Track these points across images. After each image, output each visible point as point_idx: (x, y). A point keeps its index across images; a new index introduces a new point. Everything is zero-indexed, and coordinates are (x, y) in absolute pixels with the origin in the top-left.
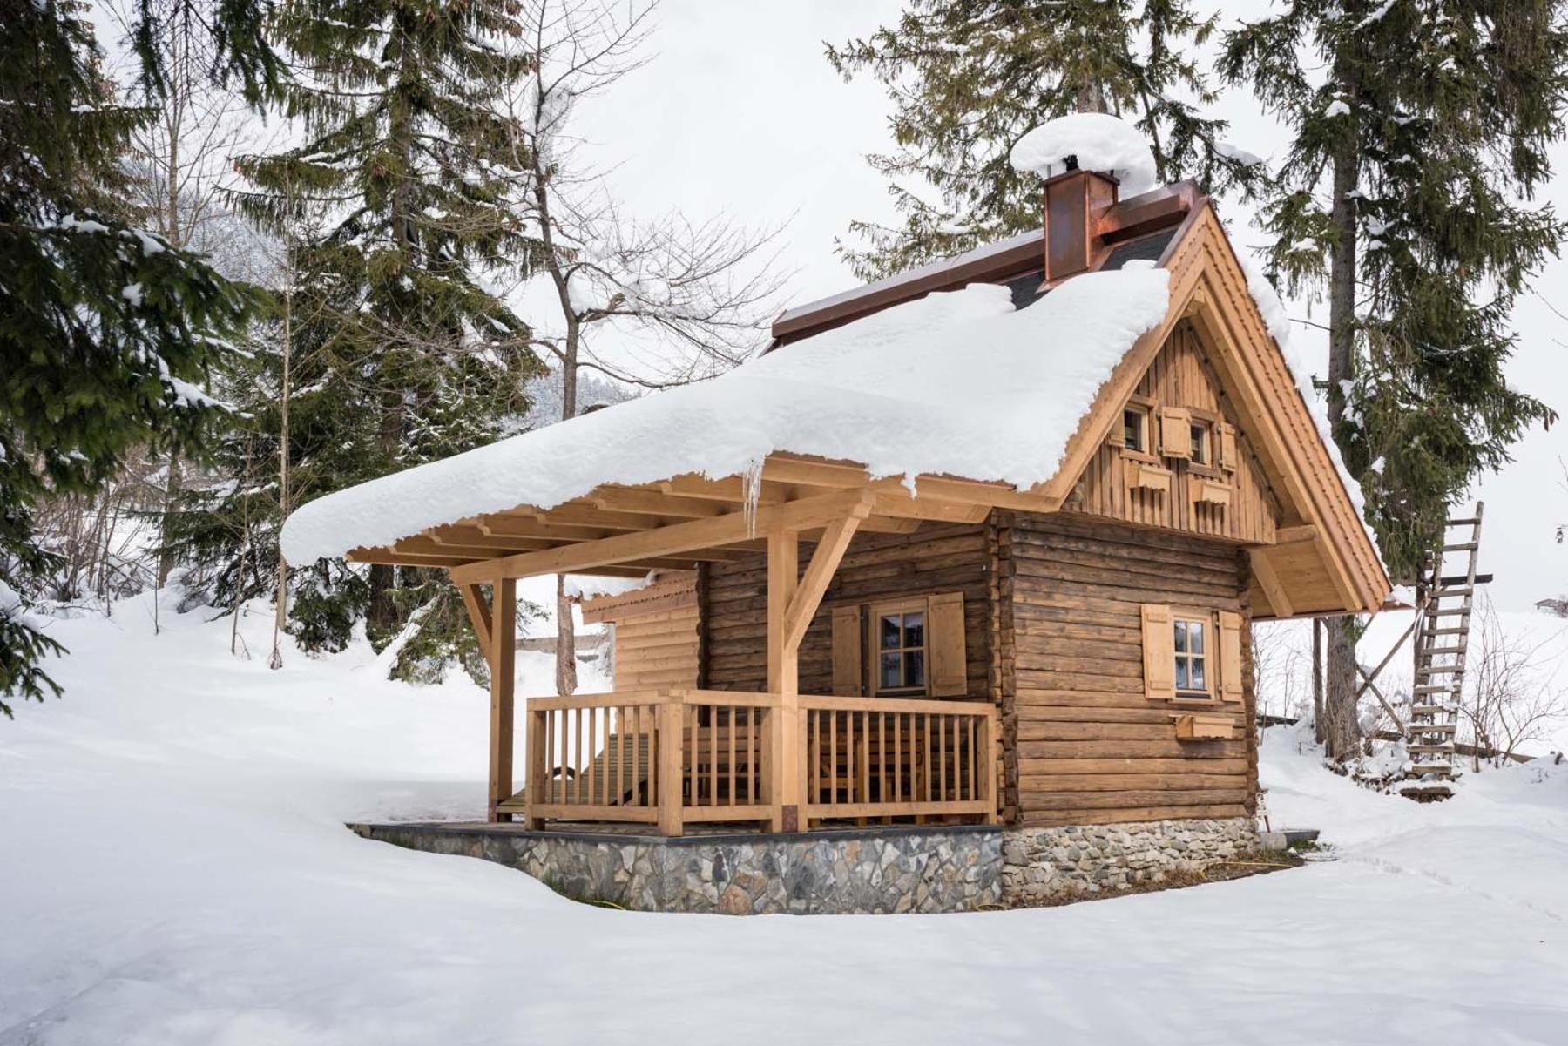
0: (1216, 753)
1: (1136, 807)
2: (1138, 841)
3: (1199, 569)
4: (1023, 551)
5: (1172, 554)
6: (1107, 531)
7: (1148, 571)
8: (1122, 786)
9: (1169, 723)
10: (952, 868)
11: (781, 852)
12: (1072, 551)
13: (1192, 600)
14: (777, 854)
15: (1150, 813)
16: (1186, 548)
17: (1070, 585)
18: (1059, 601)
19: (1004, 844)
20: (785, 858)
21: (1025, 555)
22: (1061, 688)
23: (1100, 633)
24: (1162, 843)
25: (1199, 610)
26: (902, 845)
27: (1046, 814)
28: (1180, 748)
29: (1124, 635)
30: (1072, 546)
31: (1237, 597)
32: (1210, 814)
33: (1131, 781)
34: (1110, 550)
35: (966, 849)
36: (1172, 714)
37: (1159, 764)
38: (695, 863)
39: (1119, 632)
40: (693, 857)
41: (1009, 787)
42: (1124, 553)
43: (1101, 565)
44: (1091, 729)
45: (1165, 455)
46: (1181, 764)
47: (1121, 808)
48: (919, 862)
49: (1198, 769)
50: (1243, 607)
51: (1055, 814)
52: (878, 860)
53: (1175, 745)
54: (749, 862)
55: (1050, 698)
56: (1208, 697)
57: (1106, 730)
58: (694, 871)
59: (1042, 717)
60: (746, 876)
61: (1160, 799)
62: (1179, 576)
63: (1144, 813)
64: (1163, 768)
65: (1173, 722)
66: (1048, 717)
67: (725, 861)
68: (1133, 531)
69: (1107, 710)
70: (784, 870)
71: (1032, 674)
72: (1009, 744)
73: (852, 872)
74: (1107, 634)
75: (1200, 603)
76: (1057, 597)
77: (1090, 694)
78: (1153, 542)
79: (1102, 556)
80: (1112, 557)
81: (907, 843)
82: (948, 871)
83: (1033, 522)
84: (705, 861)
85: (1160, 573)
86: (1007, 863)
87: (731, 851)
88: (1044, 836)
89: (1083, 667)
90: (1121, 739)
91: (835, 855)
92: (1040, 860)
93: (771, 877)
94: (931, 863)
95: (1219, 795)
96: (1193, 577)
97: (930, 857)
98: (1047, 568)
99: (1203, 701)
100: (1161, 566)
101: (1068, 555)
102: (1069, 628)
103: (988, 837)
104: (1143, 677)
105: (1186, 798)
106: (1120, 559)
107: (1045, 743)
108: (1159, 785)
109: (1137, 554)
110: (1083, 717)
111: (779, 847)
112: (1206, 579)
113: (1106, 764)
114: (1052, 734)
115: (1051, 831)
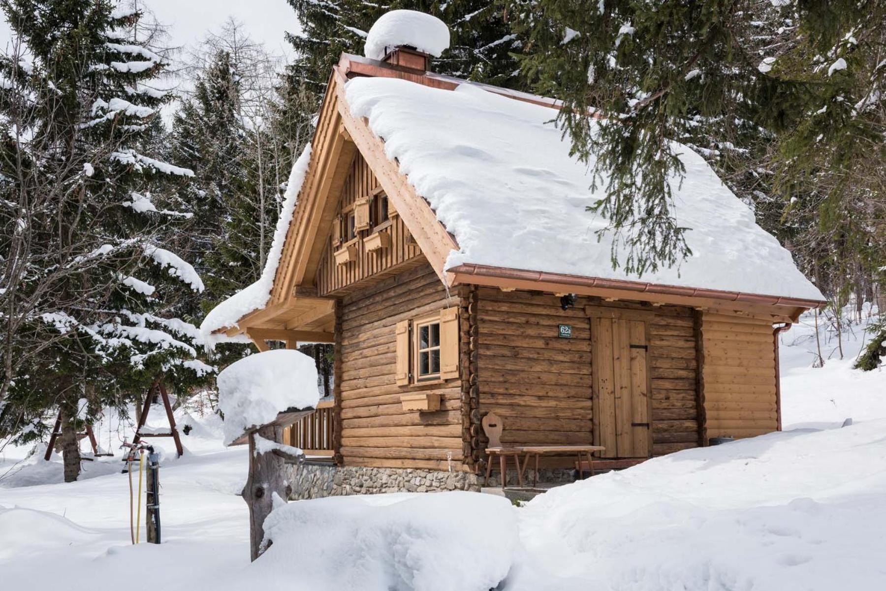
0: (444, 420)
1: (394, 459)
2: (390, 480)
5: (418, 281)
6: (382, 285)
7: (404, 299)
12: (367, 306)
13: (429, 308)
15: (403, 463)
17: (367, 326)
18: (361, 337)
19: (335, 473)
23: (378, 350)
24: (401, 484)
27: (354, 459)
28: (421, 418)
30: (368, 302)
33: (389, 441)
37: (406, 430)
39: (387, 346)
42: (391, 294)
43: (381, 307)
46: (421, 429)
47: (385, 458)
49: (431, 433)
51: (358, 459)
53: (418, 416)
55: (356, 395)
56: (439, 378)
57: (380, 409)
59: (353, 405)
61: (404, 454)
62: (422, 294)
63: (399, 463)
64: (409, 433)
66: (355, 405)
71: (350, 382)
74: (381, 350)
76: (360, 335)
77: (373, 388)
78: (406, 279)
79: (381, 302)
80: (386, 300)
83: (352, 298)
85: (410, 297)
86: (334, 483)
89: (371, 373)
90: (388, 415)
92: (346, 483)
96: (431, 291)
98: (357, 321)
99: (436, 382)
100: (410, 291)
101: (366, 309)
105: (421, 453)
106: (390, 299)
107: (354, 420)
108: (405, 444)
109: (399, 291)
110: (369, 403)
114: (355, 415)
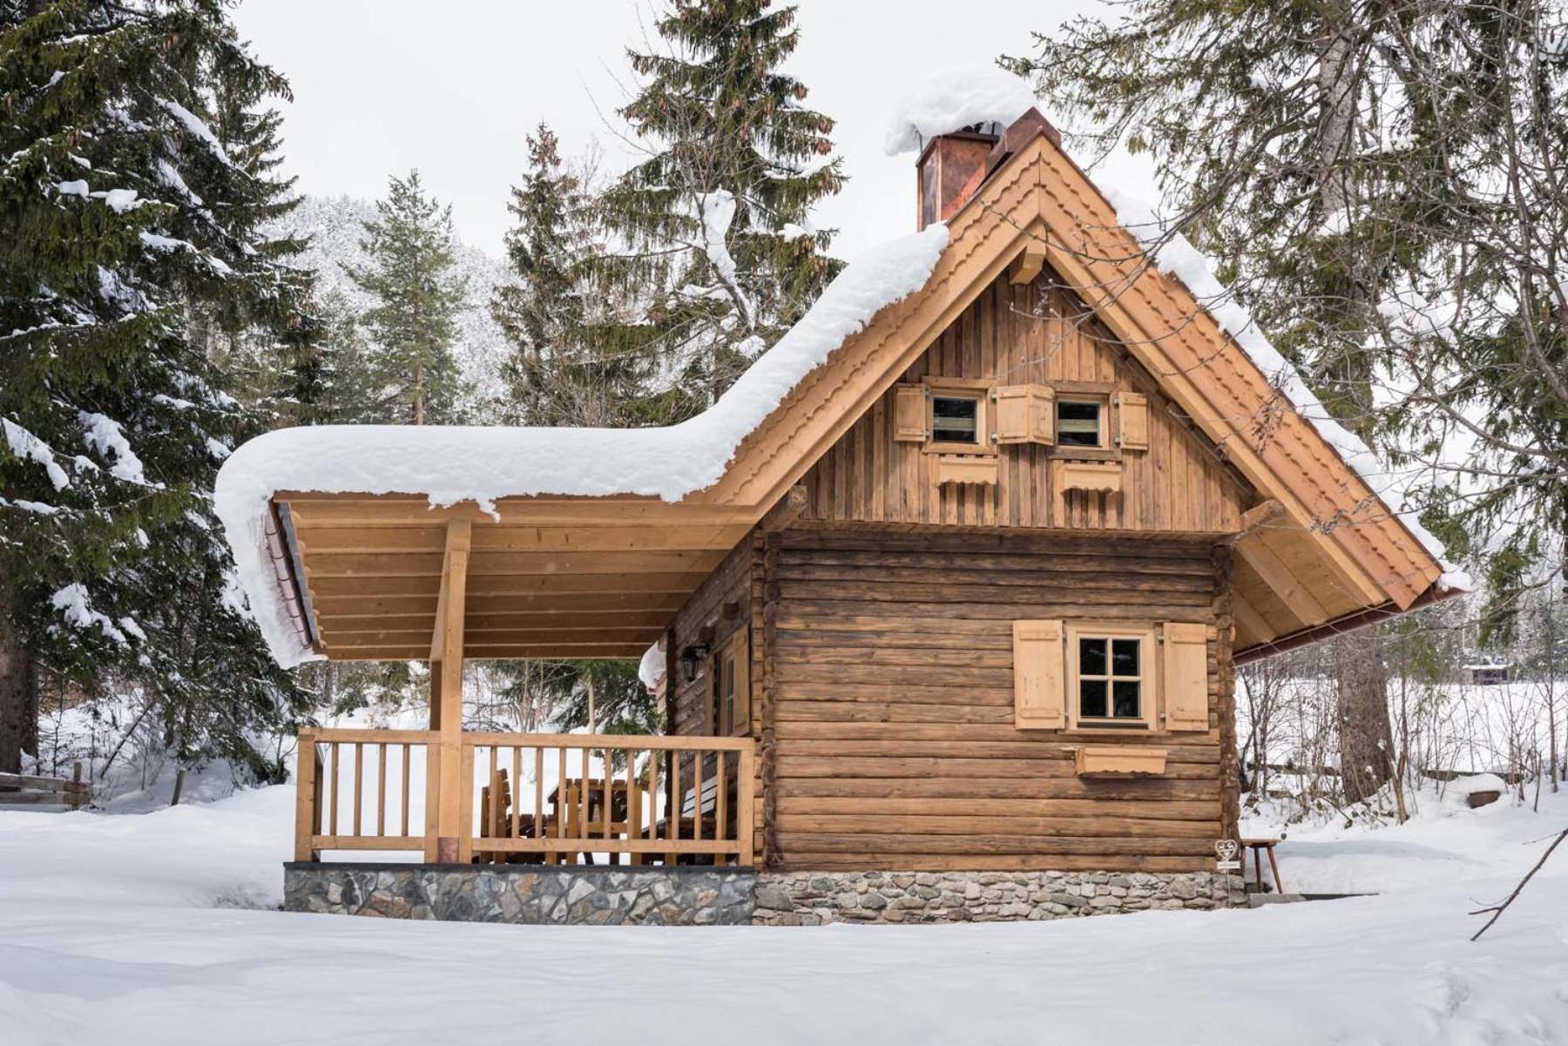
0: (1158, 794)
1: (993, 854)
2: (993, 892)
3: (1133, 574)
4: (805, 573)
5: (1080, 560)
6: (953, 541)
7: (1029, 583)
8: (968, 829)
9: (1066, 758)
10: (673, 907)
11: (430, 881)
12: (889, 568)
13: (1114, 612)
14: (424, 883)
15: (1024, 862)
16: (1108, 551)
17: (885, 605)
18: (865, 623)
19: (755, 887)
20: (434, 886)
21: (807, 577)
22: (863, 720)
23: (936, 657)
24: (1037, 896)
25: (1130, 623)
26: (599, 883)
27: (830, 857)
28: (1083, 787)
29: (979, 658)
30: (892, 562)
31: (1211, 605)
32: (1141, 866)
33: (983, 824)
34: (960, 562)
35: (696, 890)
36: (1070, 747)
37: (1043, 805)
38: (320, 885)
39: (972, 654)
40: (317, 880)
41: (770, 827)
42: (988, 564)
43: (942, 580)
44: (915, 765)
45: (1000, 442)
46: (1088, 806)
47: (966, 854)
48: (622, 899)
49: (1121, 812)
50: (1218, 616)
51: (849, 858)
52: (564, 894)
53: (1076, 782)
54: (389, 889)
55: (840, 732)
56: (1145, 727)
57: (944, 765)
58: (317, 893)
59: (833, 752)
60: (383, 901)
61: (1040, 845)
62: (1092, 585)
63: (1013, 861)
64: (1052, 810)
65: (1070, 756)
66: (840, 751)
67: (356, 886)
68: (1001, 538)
69: (946, 744)
70: (433, 898)
71: (812, 705)
72: (770, 778)
73: (527, 903)
74: (948, 658)
75: (1131, 614)
76: (860, 619)
77: (916, 726)
78: (1042, 548)
79: (946, 571)
80: (963, 570)
81: (607, 879)
82: (666, 910)
83: (822, 540)
84: (333, 885)
85: (1056, 583)
86: (757, 907)
87: (364, 877)
88: (823, 881)
89: (905, 696)
90: (971, 776)
91: (503, 886)
92: (814, 905)
93: (416, 904)
94: (641, 901)
95: (1163, 843)
96: (1121, 585)
97: (640, 895)
98: (844, 588)
99: (1134, 732)
100: (1057, 575)
101: (884, 573)
102: (879, 653)
103: (732, 877)
104: (1013, 706)
105: (1092, 845)
106: (981, 571)
107: (837, 780)
108: (1039, 830)
109: (1008, 563)
110: (902, 751)
111: (427, 876)
112: (1144, 586)
113: (941, 805)
114: (843, 769)
115: (838, 876)
